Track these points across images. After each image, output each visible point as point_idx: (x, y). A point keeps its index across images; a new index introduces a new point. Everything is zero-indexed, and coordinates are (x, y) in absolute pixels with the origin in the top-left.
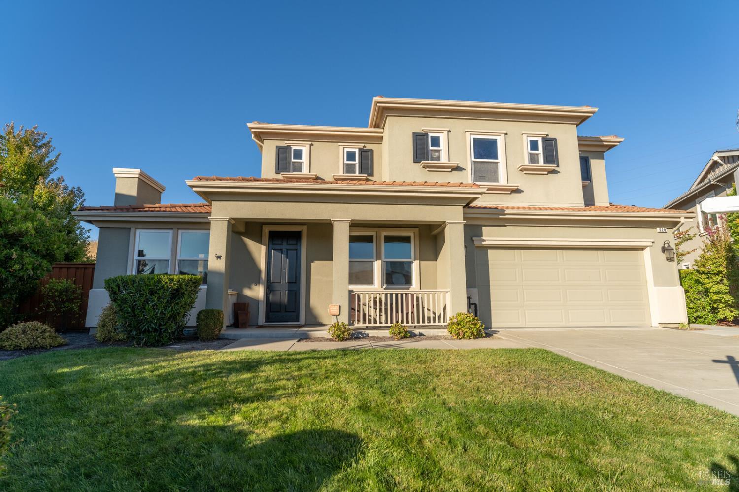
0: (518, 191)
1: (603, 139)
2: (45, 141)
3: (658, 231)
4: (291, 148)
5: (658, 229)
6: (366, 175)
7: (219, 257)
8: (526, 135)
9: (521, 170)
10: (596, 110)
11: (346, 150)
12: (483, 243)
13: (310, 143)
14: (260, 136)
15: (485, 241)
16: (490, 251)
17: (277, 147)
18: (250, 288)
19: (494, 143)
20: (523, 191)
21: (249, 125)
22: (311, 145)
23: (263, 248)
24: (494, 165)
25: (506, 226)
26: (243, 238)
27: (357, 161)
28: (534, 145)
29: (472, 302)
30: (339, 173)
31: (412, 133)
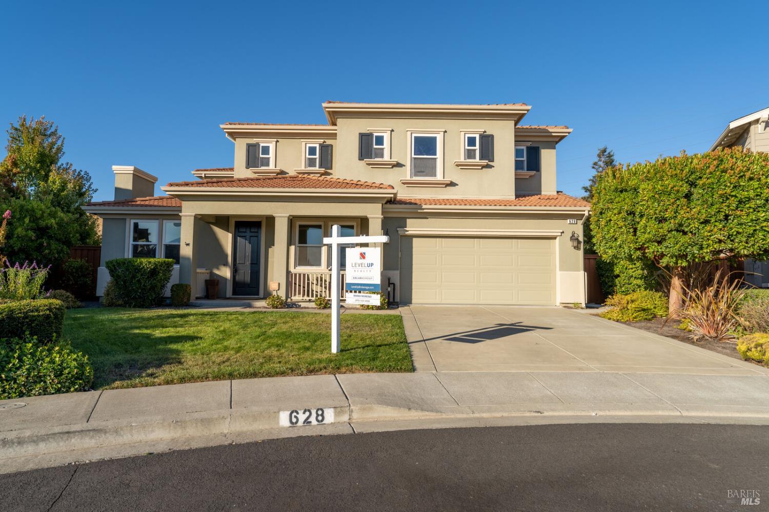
0: (452, 184)
1: (551, 130)
2: (53, 130)
3: (569, 222)
4: (259, 145)
5: (568, 220)
6: (324, 169)
7: (188, 245)
8: (464, 132)
9: (458, 165)
10: (529, 107)
11: (308, 145)
12: (406, 233)
13: (276, 140)
15: (408, 231)
16: (415, 240)
17: (247, 144)
18: (218, 269)
19: (434, 140)
20: (457, 185)
21: (222, 126)
22: (277, 141)
23: (230, 236)
24: (433, 160)
25: (428, 218)
26: (212, 226)
27: (317, 156)
28: (471, 141)
29: (391, 282)
30: (301, 168)
31: (360, 133)
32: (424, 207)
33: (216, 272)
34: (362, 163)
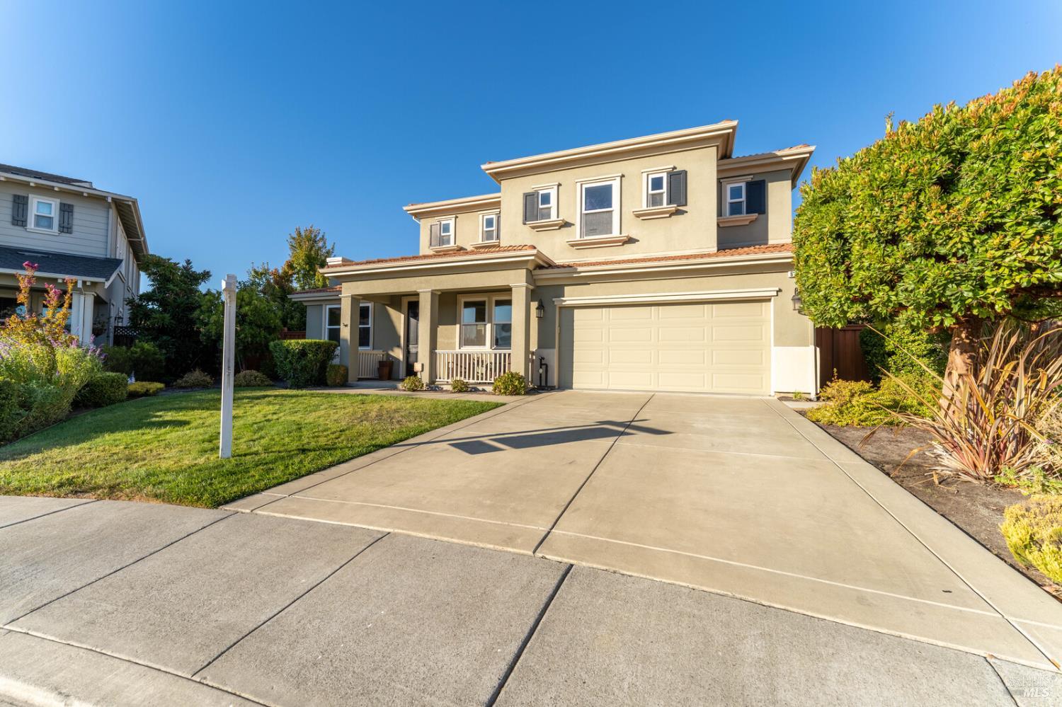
0: (631, 241)
1: (779, 153)
2: (320, 236)
3: (789, 276)
4: (441, 224)
5: (789, 273)
7: (346, 326)
8: (646, 174)
9: (638, 216)
10: (734, 123)
11: (485, 217)
12: (564, 303)
13: (454, 216)
14: (419, 215)
15: (565, 301)
16: (576, 311)
17: (431, 224)
18: (392, 350)
19: (608, 189)
20: (638, 241)
21: (405, 208)
22: (456, 217)
23: (403, 316)
24: (608, 214)
25: (589, 284)
26: (387, 307)
27: (494, 228)
28: (657, 183)
29: (543, 362)
30: (480, 241)
31: (524, 194)
32: (580, 269)
33: (391, 353)
34: (527, 227)
